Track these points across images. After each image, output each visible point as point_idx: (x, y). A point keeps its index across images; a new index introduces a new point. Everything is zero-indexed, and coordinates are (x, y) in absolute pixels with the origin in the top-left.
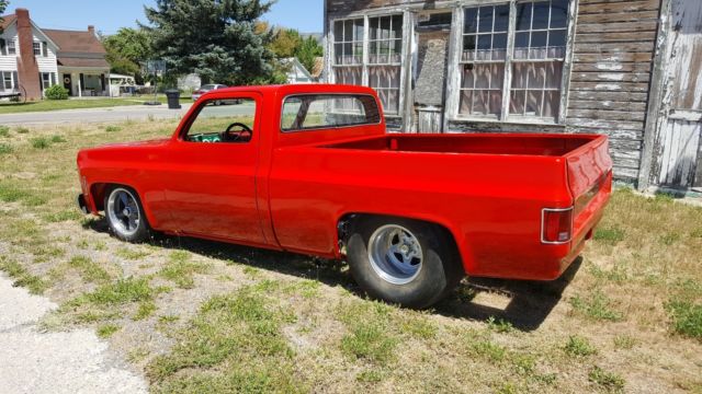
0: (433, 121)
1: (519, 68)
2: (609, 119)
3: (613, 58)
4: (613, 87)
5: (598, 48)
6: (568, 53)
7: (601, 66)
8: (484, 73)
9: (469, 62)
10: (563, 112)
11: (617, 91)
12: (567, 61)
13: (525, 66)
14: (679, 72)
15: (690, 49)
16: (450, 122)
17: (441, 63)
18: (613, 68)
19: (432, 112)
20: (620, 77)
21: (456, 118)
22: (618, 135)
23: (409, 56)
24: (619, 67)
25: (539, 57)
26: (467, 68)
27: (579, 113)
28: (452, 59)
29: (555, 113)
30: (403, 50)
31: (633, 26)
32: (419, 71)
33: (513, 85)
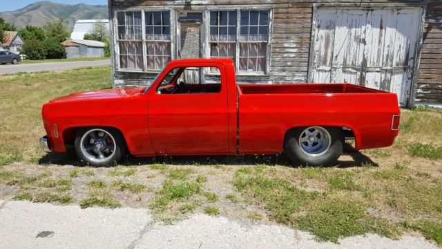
0: (194, 75)
1: (242, 45)
2: (291, 71)
3: (292, 41)
4: (292, 55)
5: (284, 35)
6: (269, 38)
7: (286, 45)
8: (223, 48)
9: (215, 42)
10: (268, 69)
11: (294, 57)
12: (269, 42)
13: (246, 45)
14: (320, 48)
15: (324, 37)
16: (206, 76)
17: (196, 41)
18: (292, 46)
19: (193, 70)
20: (295, 50)
21: (209, 73)
22: (295, 79)
23: (176, 37)
24: (295, 46)
25: (253, 40)
26: (213, 45)
27: (276, 69)
28: (204, 39)
29: (264, 69)
30: (172, 33)
31: (300, 25)
32: (182, 46)
33: (240, 55)
